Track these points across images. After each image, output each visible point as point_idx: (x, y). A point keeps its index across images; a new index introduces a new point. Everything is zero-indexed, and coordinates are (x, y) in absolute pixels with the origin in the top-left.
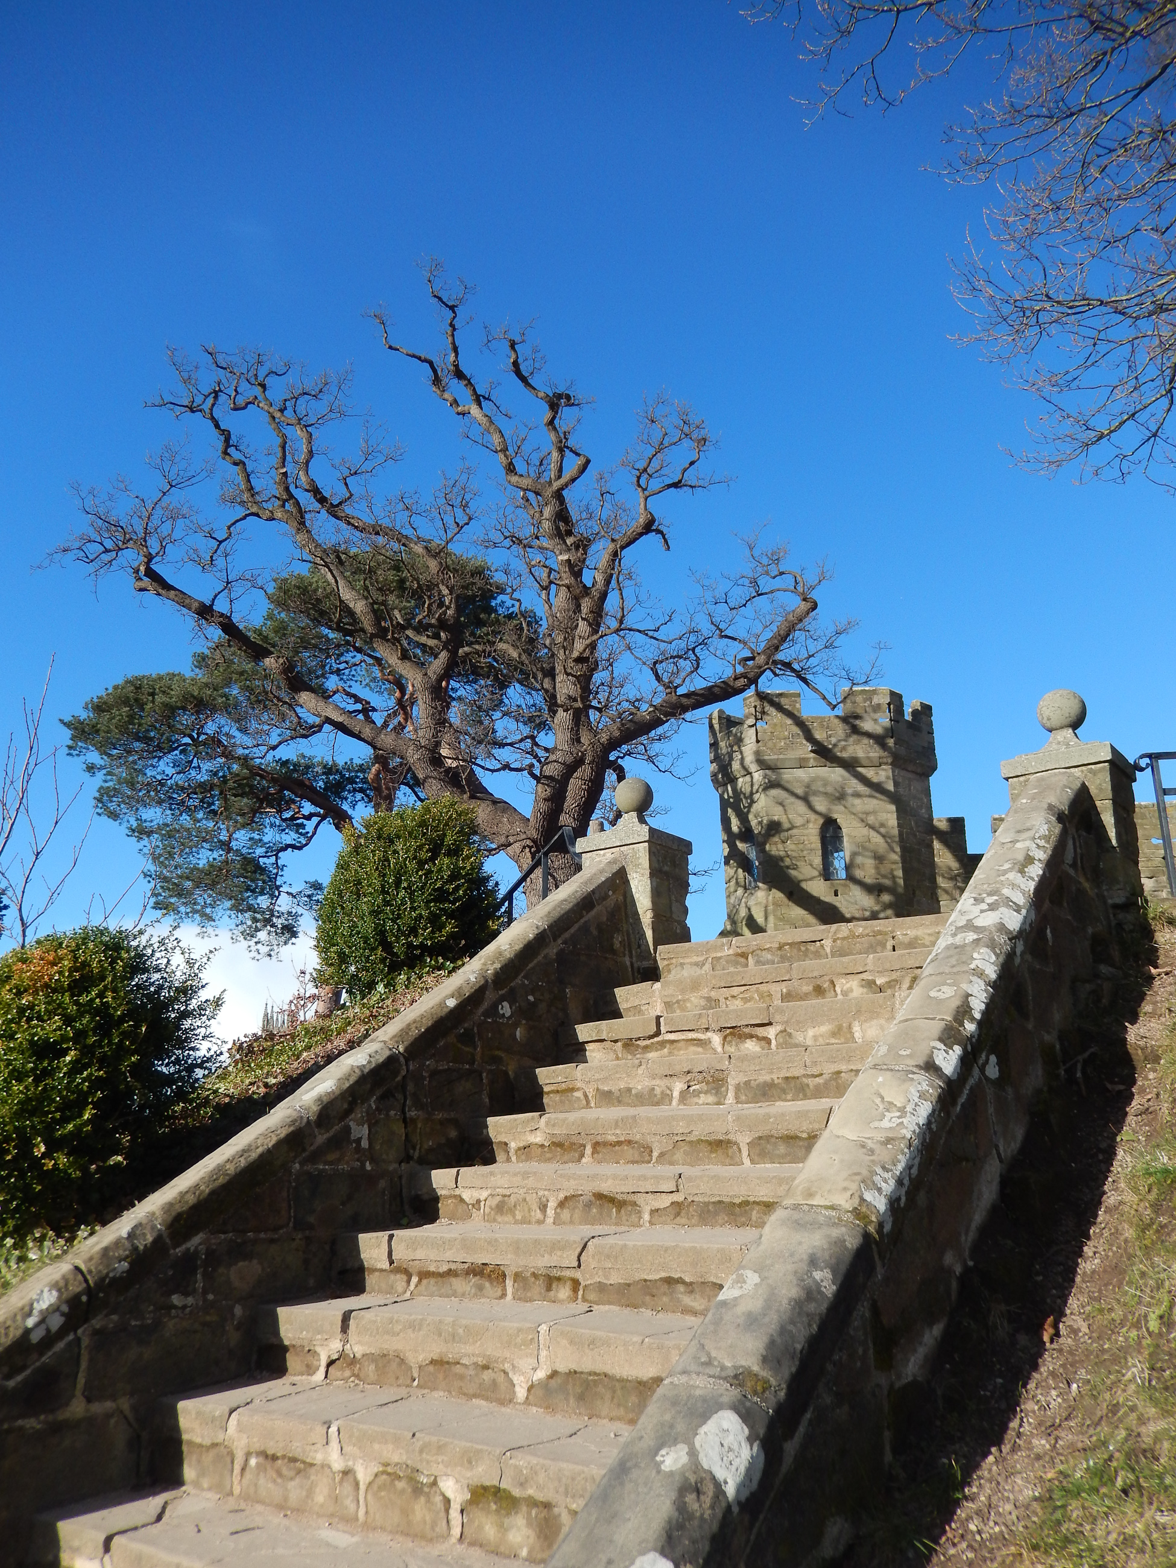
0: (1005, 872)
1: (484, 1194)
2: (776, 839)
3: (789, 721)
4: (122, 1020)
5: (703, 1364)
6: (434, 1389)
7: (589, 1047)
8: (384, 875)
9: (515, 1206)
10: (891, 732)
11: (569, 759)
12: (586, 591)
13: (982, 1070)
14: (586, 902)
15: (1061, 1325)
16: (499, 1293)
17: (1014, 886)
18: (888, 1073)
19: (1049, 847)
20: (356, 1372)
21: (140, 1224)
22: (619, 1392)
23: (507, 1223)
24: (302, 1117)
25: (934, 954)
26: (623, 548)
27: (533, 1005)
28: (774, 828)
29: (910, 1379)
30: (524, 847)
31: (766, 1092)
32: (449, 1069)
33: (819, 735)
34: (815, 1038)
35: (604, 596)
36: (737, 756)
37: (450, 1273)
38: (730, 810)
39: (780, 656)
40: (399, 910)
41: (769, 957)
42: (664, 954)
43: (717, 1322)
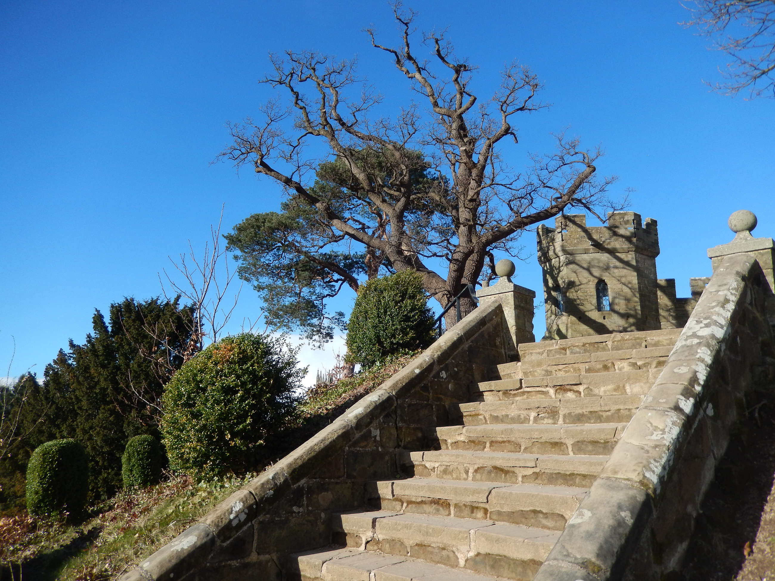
0: (713, 307)
1: (437, 465)
2: (572, 290)
3: (579, 230)
4: (262, 377)
5: (565, 556)
6: (418, 558)
7: (485, 394)
8: (379, 309)
9: (452, 471)
10: (634, 235)
11: (466, 251)
12: (475, 165)
13: (705, 411)
14: (482, 322)
15: (754, 547)
16: (447, 513)
17: (719, 314)
18: (654, 411)
19: (738, 294)
20: (380, 547)
21: (277, 473)
22: (512, 566)
23: (449, 479)
24: (348, 425)
25: (674, 350)
26: (494, 142)
27: (457, 373)
28: (571, 284)
29: (672, 569)
30: (444, 295)
31: (579, 418)
32: (417, 403)
33: (595, 237)
34: (605, 392)
35: (484, 167)
36: (552, 248)
37: (422, 502)
38: (548, 276)
39: (575, 196)
40: (386, 325)
41: (578, 350)
42: (522, 348)
43: (571, 535)
